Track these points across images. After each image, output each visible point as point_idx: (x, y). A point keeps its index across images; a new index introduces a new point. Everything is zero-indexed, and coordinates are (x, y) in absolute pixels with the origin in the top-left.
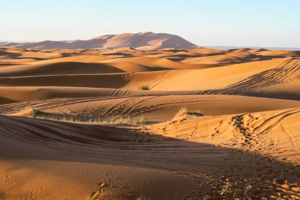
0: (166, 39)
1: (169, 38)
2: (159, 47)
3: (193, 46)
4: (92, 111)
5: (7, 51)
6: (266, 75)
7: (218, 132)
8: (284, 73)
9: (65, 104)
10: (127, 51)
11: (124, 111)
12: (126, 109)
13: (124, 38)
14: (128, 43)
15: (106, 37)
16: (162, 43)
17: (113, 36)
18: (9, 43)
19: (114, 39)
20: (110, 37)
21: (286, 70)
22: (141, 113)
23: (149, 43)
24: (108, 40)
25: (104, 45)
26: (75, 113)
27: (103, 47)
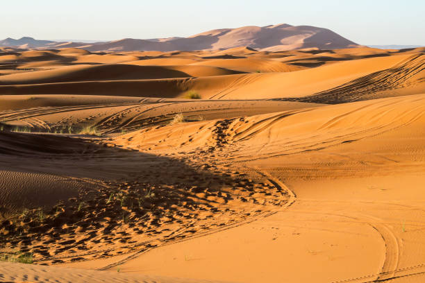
0: (311, 35)
1: (314, 34)
2: (300, 46)
3: (351, 45)
4: (76, 122)
5: (58, 54)
6: (376, 78)
7: (190, 140)
8: (402, 75)
9: (43, 113)
10: (242, 52)
11: (121, 123)
12: (124, 120)
13: (245, 34)
14: (252, 41)
15: (219, 33)
16: (305, 40)
17: (229, 30)
18: (70, 42)
19: (229, 35)
20: (224, 32)
21: (407, 70)
22: (145, 125)
23: (283, 41)
24: (219, 37)
25: (213, 45)
26: (50, 125)
27: (212, 47)
